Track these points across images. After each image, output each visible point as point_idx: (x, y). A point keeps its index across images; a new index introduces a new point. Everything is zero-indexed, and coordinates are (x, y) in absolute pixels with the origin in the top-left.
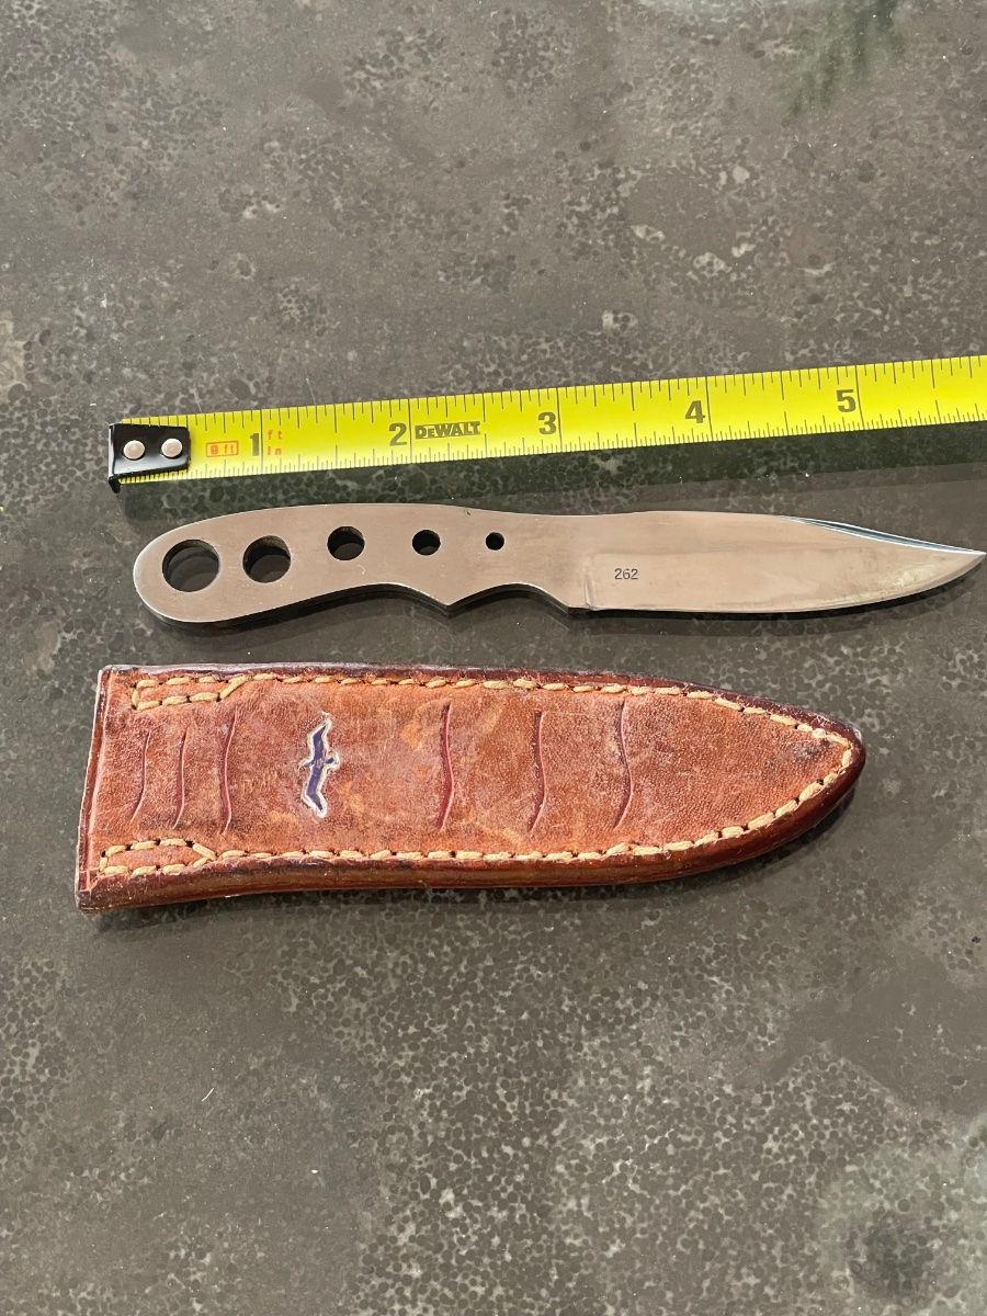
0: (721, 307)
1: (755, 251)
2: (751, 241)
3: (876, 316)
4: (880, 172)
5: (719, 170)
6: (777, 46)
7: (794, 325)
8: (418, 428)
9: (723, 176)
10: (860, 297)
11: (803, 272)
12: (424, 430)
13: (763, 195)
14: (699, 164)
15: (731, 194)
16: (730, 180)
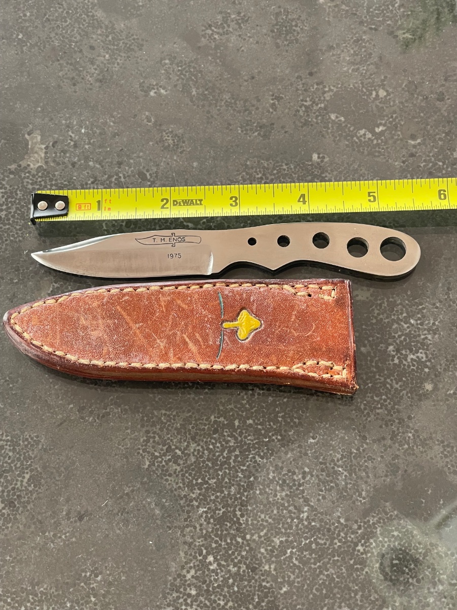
0: (368, 155)
1: (386, 130)
2: (384, 125)
3: (440, 165)
4: (447, 97)
5: (372, 90)
6: (404, 33)
7: (401, 167)
8: (174, 201)
9: (374, 93)
10: (433, 156)
11: (407, 142)
12: (177, 202)
13: (392, 103)
14: (363, 87)
15: (377, 102)
16: (377, 95)
